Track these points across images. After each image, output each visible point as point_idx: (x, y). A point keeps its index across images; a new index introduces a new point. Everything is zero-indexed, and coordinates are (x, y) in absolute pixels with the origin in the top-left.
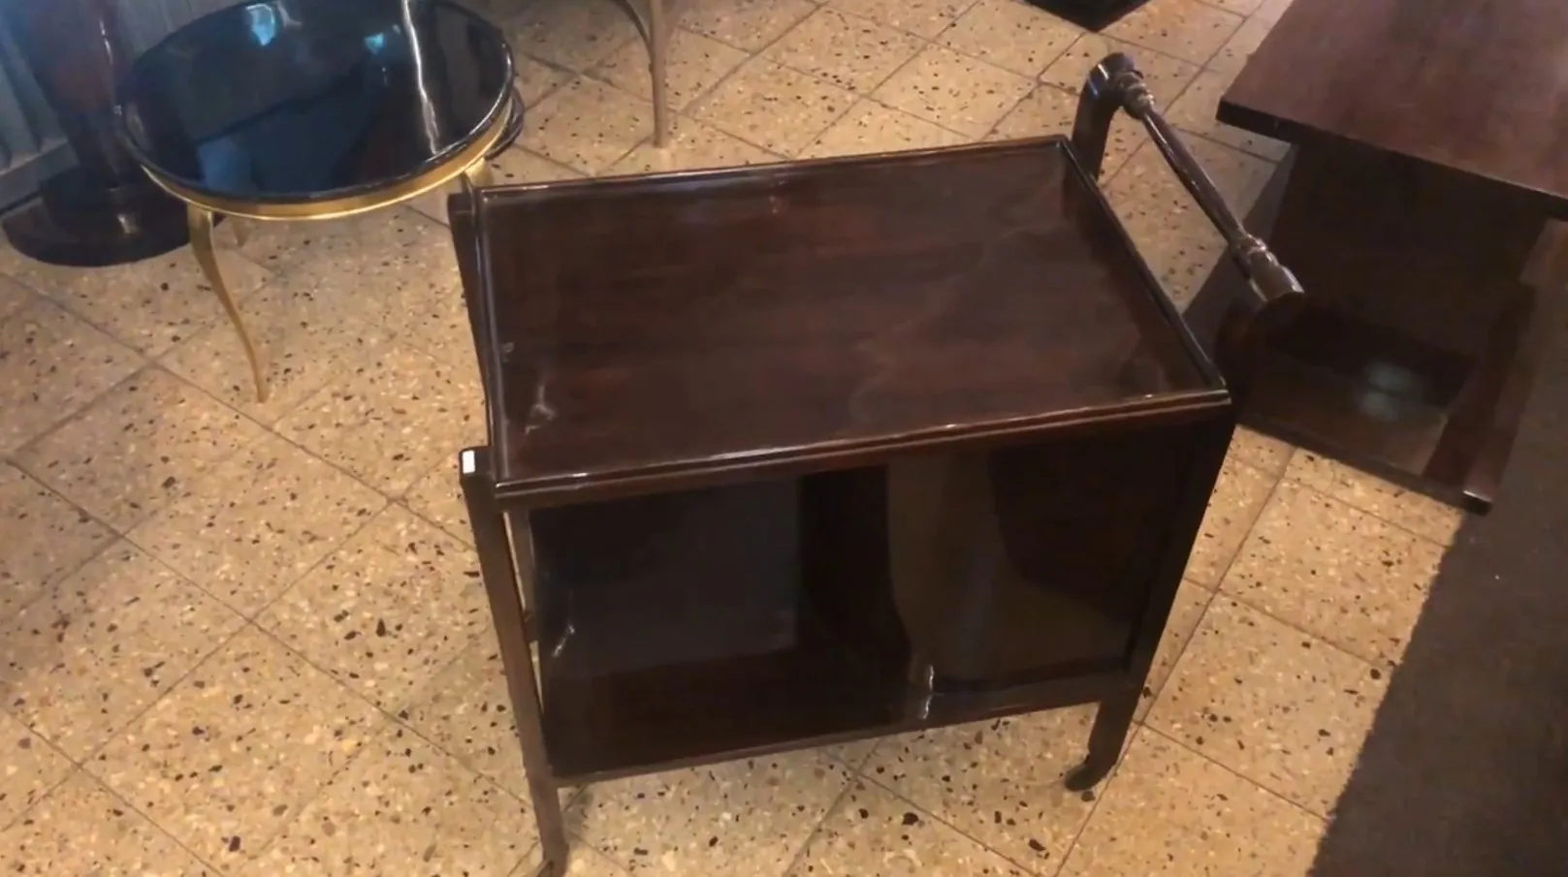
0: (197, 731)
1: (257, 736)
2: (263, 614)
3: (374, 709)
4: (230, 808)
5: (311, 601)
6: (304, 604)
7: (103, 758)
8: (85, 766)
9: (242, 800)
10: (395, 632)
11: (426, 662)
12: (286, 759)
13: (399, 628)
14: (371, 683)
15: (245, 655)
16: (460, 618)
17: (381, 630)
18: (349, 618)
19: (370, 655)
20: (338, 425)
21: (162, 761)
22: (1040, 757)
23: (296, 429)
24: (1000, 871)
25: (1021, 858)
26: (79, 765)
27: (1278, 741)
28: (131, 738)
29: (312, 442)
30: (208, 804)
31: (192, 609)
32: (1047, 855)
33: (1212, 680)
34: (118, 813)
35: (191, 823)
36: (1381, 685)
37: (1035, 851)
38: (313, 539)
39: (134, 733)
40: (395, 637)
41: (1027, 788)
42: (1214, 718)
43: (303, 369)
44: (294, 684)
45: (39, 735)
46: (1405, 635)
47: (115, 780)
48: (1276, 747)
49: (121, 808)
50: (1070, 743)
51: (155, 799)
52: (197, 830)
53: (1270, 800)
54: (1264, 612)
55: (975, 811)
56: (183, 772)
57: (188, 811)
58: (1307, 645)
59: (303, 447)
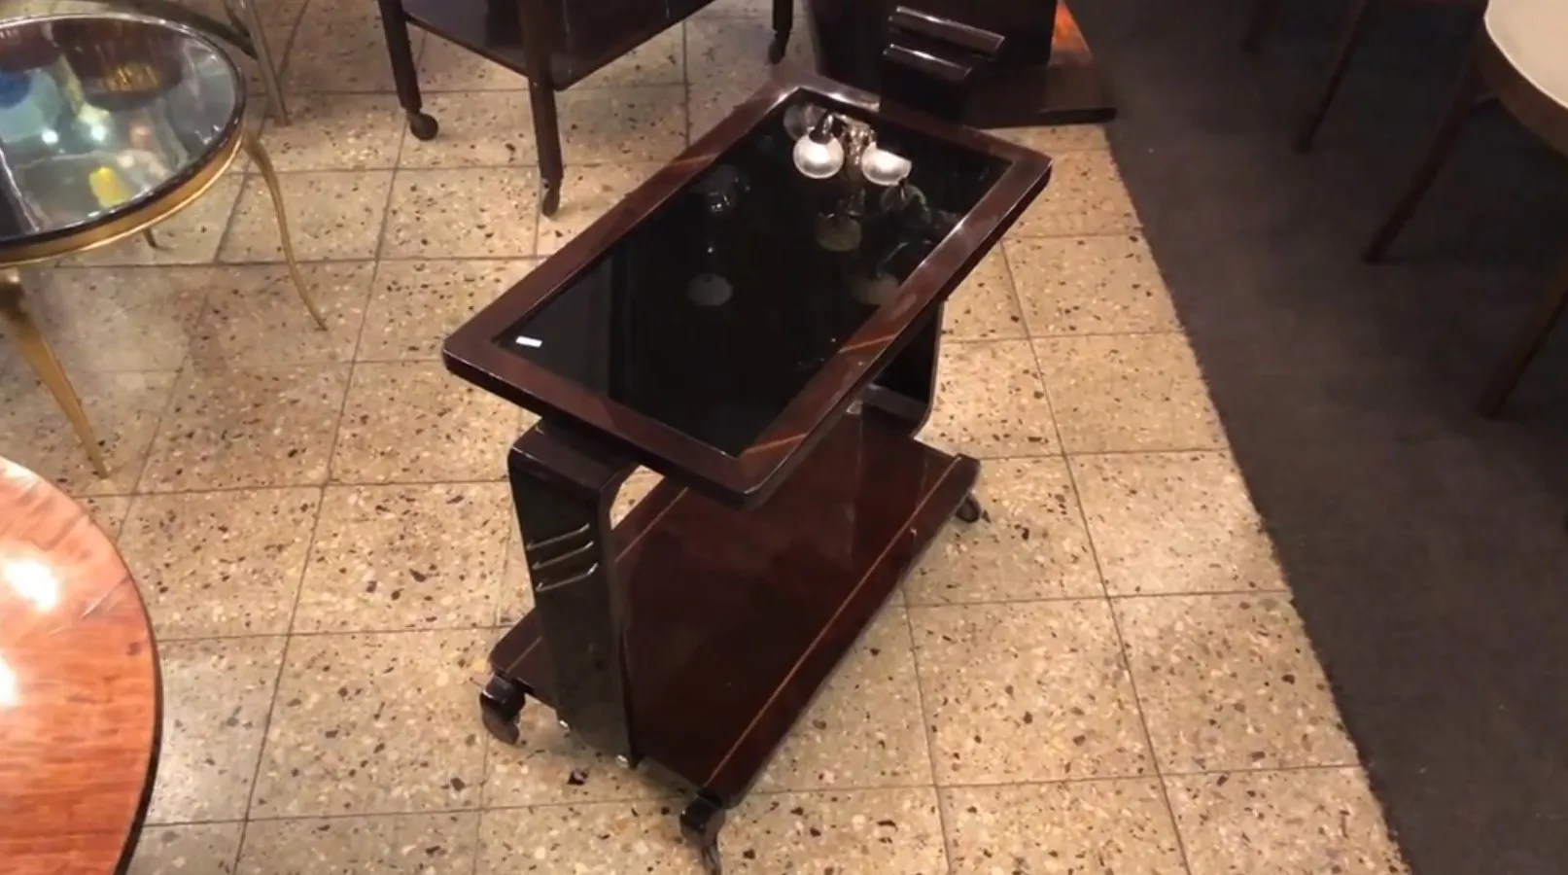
0: (331, 734)
1: (390, 707)
2: (296, 624)
3: (475, 631)
4: (425, 765)
5: (330, 590)
6: (326, 597)
7: (262, 802)
8: (251, 817)
9: (430, 753)
10: (434, 572)
11: (483, 576)
12: (437, 705)
13: (433, 567)
14: (452, 616)
15: (313, 660)
16: (478, 533)
17: (419, 577)
18: (379, 584)
19: (429, 598)
20: (204, 459)
21: (322, 772)
22: (988, 390)
23: (165, 481)
24: (1028, 466)
25: (1033, 452)
26: (246, 820)
27: (1116, 304)
28: (272, 774)
29: (192, 482)
30: (401, 775)
31: (221, 657)
32: (1047, 441)
33: (1047, 291)
34: (326, 828)
35: (401, 796)
36: (1142, 243)
37: (1037, 444)
38: (280, 548)
39: (271, 770)
40: (438, 575)
41: (998, 411)
42: (1068, 311)
43: (116, 434)
44: (383, 654)
45: (176, 824)
46: (1130, 208)
47: (293, 808)
48: (1117, 307)
49: (324, 823)
50: (997, 371)
51: (348, 799)
52: (411, 797)
53: (1143, 339)
54: (1040, 238)
55: (979, 443)
56: (351, 767)
57: (388, 789)
58: (1081, 243)
59: (190, 491)
